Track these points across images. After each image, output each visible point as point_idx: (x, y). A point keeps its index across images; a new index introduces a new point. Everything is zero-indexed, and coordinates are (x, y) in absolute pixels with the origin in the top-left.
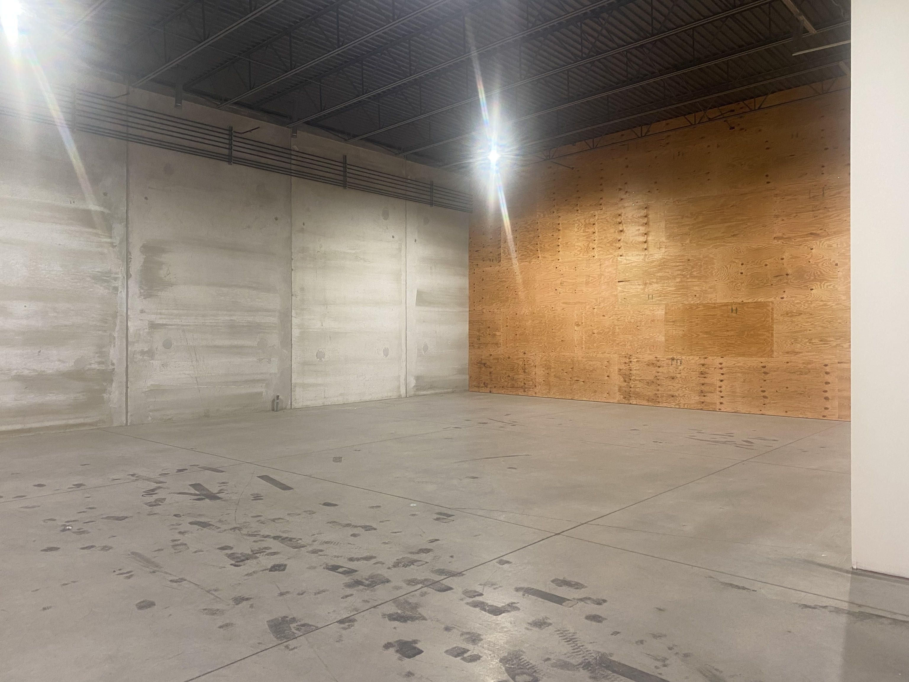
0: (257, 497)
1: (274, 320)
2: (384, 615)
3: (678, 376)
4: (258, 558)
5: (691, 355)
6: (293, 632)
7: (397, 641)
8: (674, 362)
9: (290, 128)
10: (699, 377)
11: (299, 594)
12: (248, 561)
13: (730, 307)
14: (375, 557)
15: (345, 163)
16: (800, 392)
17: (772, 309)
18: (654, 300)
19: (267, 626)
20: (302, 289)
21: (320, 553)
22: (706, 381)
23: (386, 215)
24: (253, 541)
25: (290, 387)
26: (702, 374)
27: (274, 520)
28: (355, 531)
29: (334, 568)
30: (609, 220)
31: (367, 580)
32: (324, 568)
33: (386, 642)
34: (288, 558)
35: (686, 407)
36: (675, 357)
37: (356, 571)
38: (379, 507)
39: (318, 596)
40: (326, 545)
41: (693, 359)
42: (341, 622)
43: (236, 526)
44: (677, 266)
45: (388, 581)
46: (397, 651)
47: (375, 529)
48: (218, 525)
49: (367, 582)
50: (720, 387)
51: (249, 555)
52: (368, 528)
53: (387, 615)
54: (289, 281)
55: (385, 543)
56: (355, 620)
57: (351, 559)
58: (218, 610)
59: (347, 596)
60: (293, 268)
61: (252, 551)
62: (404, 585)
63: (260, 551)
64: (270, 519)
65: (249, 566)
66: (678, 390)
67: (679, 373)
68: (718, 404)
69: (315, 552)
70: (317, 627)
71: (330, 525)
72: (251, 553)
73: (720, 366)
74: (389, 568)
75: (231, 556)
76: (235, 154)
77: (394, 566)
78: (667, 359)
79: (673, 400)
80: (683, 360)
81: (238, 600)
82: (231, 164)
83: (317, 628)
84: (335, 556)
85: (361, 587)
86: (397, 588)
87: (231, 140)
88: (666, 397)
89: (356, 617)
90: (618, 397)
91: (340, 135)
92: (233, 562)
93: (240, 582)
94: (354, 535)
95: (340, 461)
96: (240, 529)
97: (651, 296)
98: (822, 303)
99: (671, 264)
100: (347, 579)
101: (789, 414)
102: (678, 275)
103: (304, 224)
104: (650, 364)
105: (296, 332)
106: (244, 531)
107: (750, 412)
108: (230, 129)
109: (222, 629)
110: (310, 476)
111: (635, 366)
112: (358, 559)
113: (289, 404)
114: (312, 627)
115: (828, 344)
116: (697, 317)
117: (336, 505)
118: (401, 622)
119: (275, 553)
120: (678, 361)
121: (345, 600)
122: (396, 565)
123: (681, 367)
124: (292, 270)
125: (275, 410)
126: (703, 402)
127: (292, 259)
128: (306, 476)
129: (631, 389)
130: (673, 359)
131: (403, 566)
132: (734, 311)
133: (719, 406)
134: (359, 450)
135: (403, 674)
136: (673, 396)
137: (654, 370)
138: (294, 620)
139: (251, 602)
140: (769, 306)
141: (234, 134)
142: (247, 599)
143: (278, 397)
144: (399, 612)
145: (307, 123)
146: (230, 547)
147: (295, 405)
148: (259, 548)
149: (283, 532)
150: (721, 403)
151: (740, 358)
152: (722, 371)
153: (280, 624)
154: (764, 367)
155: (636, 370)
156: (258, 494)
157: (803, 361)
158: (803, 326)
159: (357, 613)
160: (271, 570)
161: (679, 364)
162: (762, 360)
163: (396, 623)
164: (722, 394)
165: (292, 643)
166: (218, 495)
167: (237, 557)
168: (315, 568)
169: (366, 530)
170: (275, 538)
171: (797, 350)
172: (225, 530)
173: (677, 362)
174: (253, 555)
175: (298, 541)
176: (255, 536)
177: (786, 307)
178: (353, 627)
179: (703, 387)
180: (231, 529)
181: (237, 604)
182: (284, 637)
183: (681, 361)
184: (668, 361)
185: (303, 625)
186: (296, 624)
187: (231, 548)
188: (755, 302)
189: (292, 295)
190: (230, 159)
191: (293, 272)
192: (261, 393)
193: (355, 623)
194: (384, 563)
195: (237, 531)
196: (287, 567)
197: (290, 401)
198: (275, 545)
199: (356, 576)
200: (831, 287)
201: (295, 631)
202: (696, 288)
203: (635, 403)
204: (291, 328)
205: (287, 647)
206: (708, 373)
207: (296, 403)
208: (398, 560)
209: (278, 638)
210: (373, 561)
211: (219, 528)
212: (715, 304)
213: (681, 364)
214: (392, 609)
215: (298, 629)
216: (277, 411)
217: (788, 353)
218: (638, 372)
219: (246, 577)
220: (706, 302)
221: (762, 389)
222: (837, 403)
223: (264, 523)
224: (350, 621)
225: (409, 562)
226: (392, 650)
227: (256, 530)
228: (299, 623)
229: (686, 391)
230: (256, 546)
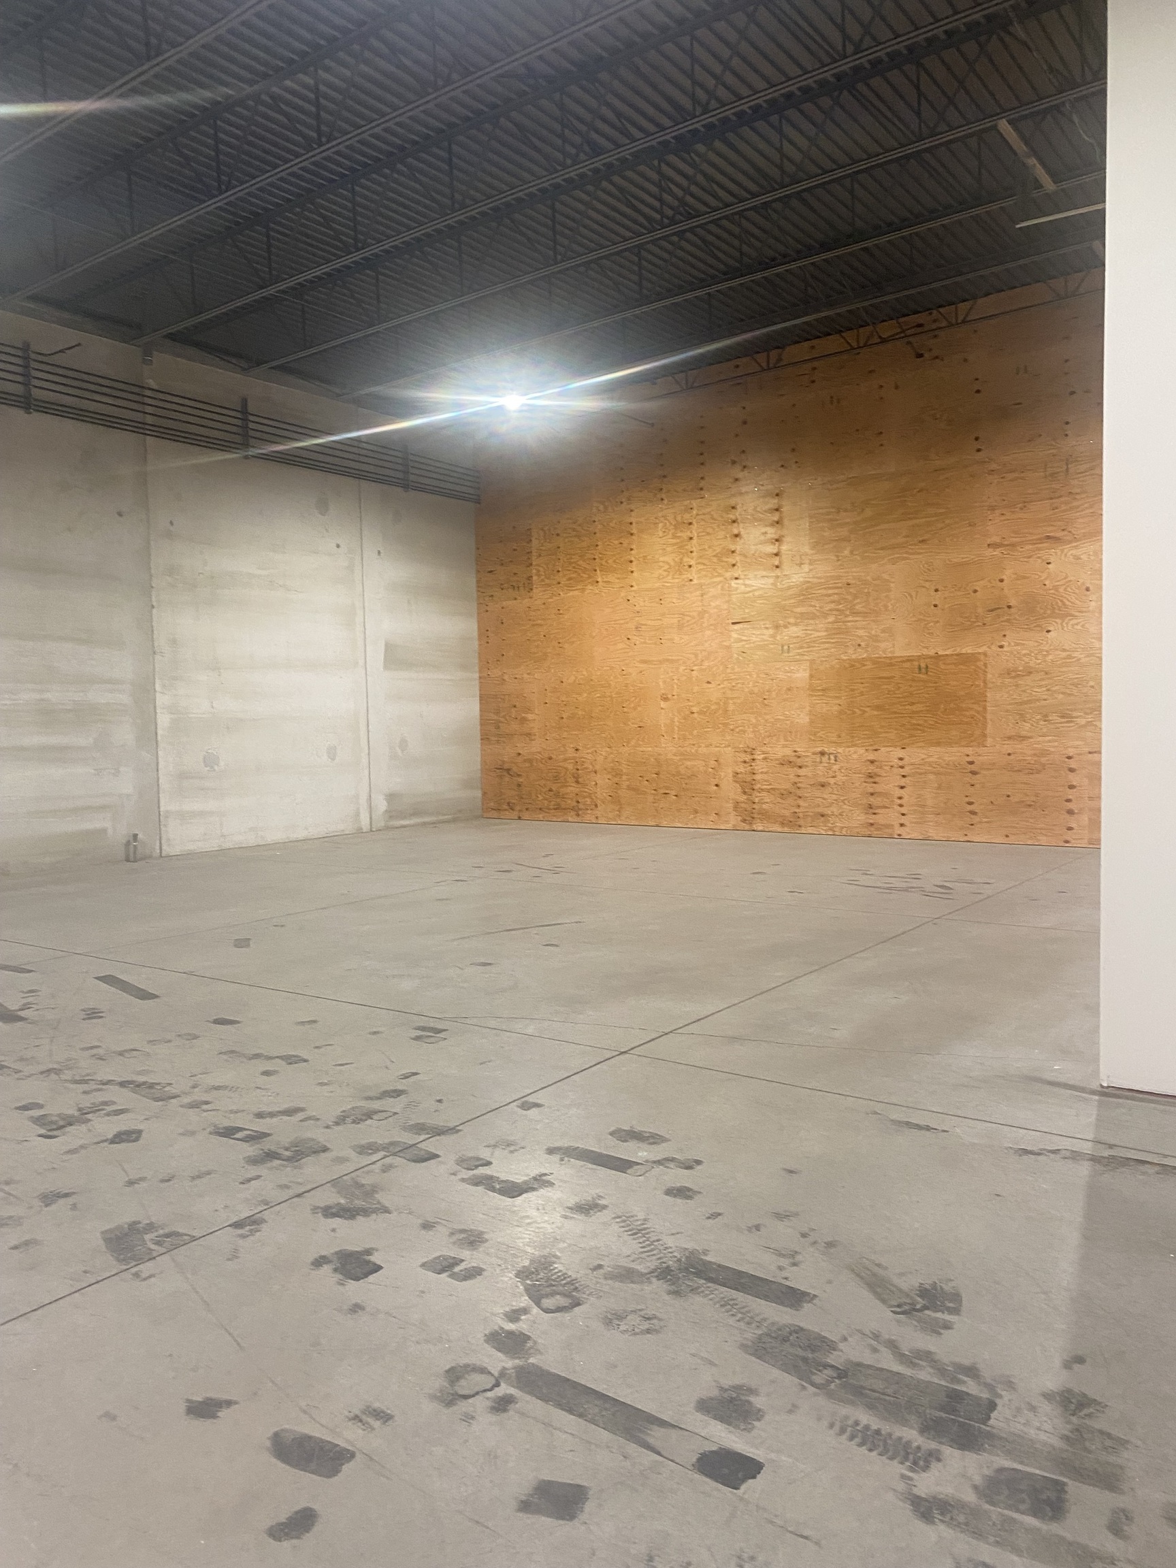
0: (93, 1014)
1: (124, 698)
2: (315, 1209)
3: (832, 781)
4: (90, 1120)
5: (853, 746)
6: (150, 1249)
7: (336, 1253)
8: (825, 759)
9: (139, 346)
10: (865, 782)
11: (163, 1181)
12: (73, 1127)
13: (916, 663)
14: (302, 1110)
15: (244, 411)
16: (1028, 803)
17: (985, 665)
18: (790, 654)
19: (101, 1242)
20: (174, 642)
21: (205, 1107)
22: (878, 788)
23: (323, 507)
24: (81, 1091)
25: (158, 820)
26: (871, 777)
27: (121, 1054)
28: (269, 1066)
29: (228, 1132)
30: (715, 516)
31: (287, 1149)
32: (211, 1133)
33: (316, 1256)
34: (145, 1119)
35: (844, 833)
36: (826, 749)
37: (268, 1135)
38: (315, 1022)
39: (197, 1182)
40: (215, 1092)
41: (855, 752)
42: (237, 1225)
43: (51, 1066)
44: (829, 595)
45: (325, 1149)
46: (335, 1270)
47: (306, 1061)
48: (17, 1066)
49: (287, 1153)
50: (900, 798)
51: (73, 1116)
52: (291, 1060)
53: (321, 1208)
54: (147, 629)
55: (322, 1084)
56: (263, 1221)
57: (260, 1115)
58: (11, 1217)
59: (249, 1180)
60: (154, 604)
61: (80, 1110)
62: (353, 1154)
63: (95, 1110)
64: (114, 1052)
65: (75, 1136)
66: (831, 805)
67: (833, 777)
68: (897, 826)
69: (194, 1105)
70: (194, 1237)
71: (225, 1057)
72: (76, 1114)
73: (901, 763)
74: (328, 1127)
75: (39, 1121)
76: (36, 393)
77: (337, 1124)
78: (814, 754)
79: (823, 822)
80: (839, 755)
81: (49, 1199)
82: (31, 413)
83: (194, 1239)
84: (231, 1112)
85: (276, 1162)
86: (341, 1160)
87: (26, 367)
88: (811, 816)
89: (266, 1215)
90: (733, 820)
91: (234, 361)
92: (43, 1131)
93: (55, 1166)
94: (266, 1073)
95: (248, 946)
96: (57, 1072)
97: (786, 647)
98: (1064, 654)
99: (819, 591)
100: (250, 1150)
101: (1012, 839)
102: (830, 610)
103: (171, 523)
104: (786, 763)
105: (164, 720)
106: (67, 1075)
107: (950, 837)
108: (26, 347)
109: (15, 1252)
110: (191, 974)
111: (760, 766)
112: (272, 1115)
113: (158, 848)
114: (186, 1237)
115: (1071, 722)
116: (862, 681)
117: (238, 1022)
118: (346, 1219)
119: (121, 1112)
120: (832, 757)
121: (245, 1186)
122: (341, 1120)
123: (836, 767)
124: (153, 607)
125: (132, 858)
126: (872, 824)
127: (152, 587)
128: (184, 973)
129: (755, 806)
130: (822, 753)
131: (354, 1122)
132: (923, 671)
133: (898, 830)
134: (282, 926)
135: (345, 1307)
136: (823, 816)
137: (792, 772)
138: (151, 1227)
139: (70, 1200)
140: (980, 660)
141: (33, 356)
142: (66, 1195)
143: (135, 836)
144: (343, 1201)
145: (172, 337)
146: (38, 1104)
147: (167, 850)
148: (92, 1104)
149: (139, 1073)
150: (902, 825)
151: (933, 749)
152: (903, 772)
153: (126, 1235)
154: (971, 763)
155: (762, 773)
156: (94, 1009)
157: (1033, 752)
158: (1034, 693)
159: (266, 1207)
160: (112, 1142)
161: (833, 761)
162: (969, 751)
163: (335, 1223)
164: (903, 810)
165: (146, 1268)
166: (19, 1013)
167: (52, 1122)
168: (193, 1133)
169: (290, 1064)
170: (122, 1084)
171: (1024, 733)
172: (32, 1075)
173: (829, 759)
174: (82, 1116)
175: (164, 1087)
176: (86, 1082)
177: (1007, 661)
178: (258, 1233)
179: (872, 800)
180: (42, 1073)
181: (47, 1206)
182: (132, 1258)
183: (836, 757)
184: (814, 756)
185: (168, 1235)
186: (156, 1234)
187: (40, 1106)
188: (957, 655)
189: (154, 653)
190: (27, 404)
191: (154, 611)
192: (104, 831)
193: (263, 1225)
194: (318, 1119)
195: (53, 1076)
196: (144, 1135)
197: (158, 844)
198: (122, 1098)
199: (268, 1145)
200: (1079, 627)
201: (153, 1247)
202: (861, 632)
203: (760, 828)
204: (156, 712)
205: (136, 1275)
206: (880, 776)
207: (169, 845)
208: (344, 1111)
209: (118, 1260)
210: (300, 1116)
211: (20, 1071)
212: (891, 658)
213: (836, 761)
214: (331, 1197)
215: (158, 1243)
216: (135, 861)
217: (1009, 738)
218: (765, 777)
219: (65, 1157)
220: (877, 655)
221: (967, 799)
222: (1086, 819)
223: (103, 1060)
224: (255, 1222)
225: (363, 1115)
226: (327, 1269)
227: (89, 1071)
228: (161, 1232)
229: (845, 807)
230: (86, 1102)
